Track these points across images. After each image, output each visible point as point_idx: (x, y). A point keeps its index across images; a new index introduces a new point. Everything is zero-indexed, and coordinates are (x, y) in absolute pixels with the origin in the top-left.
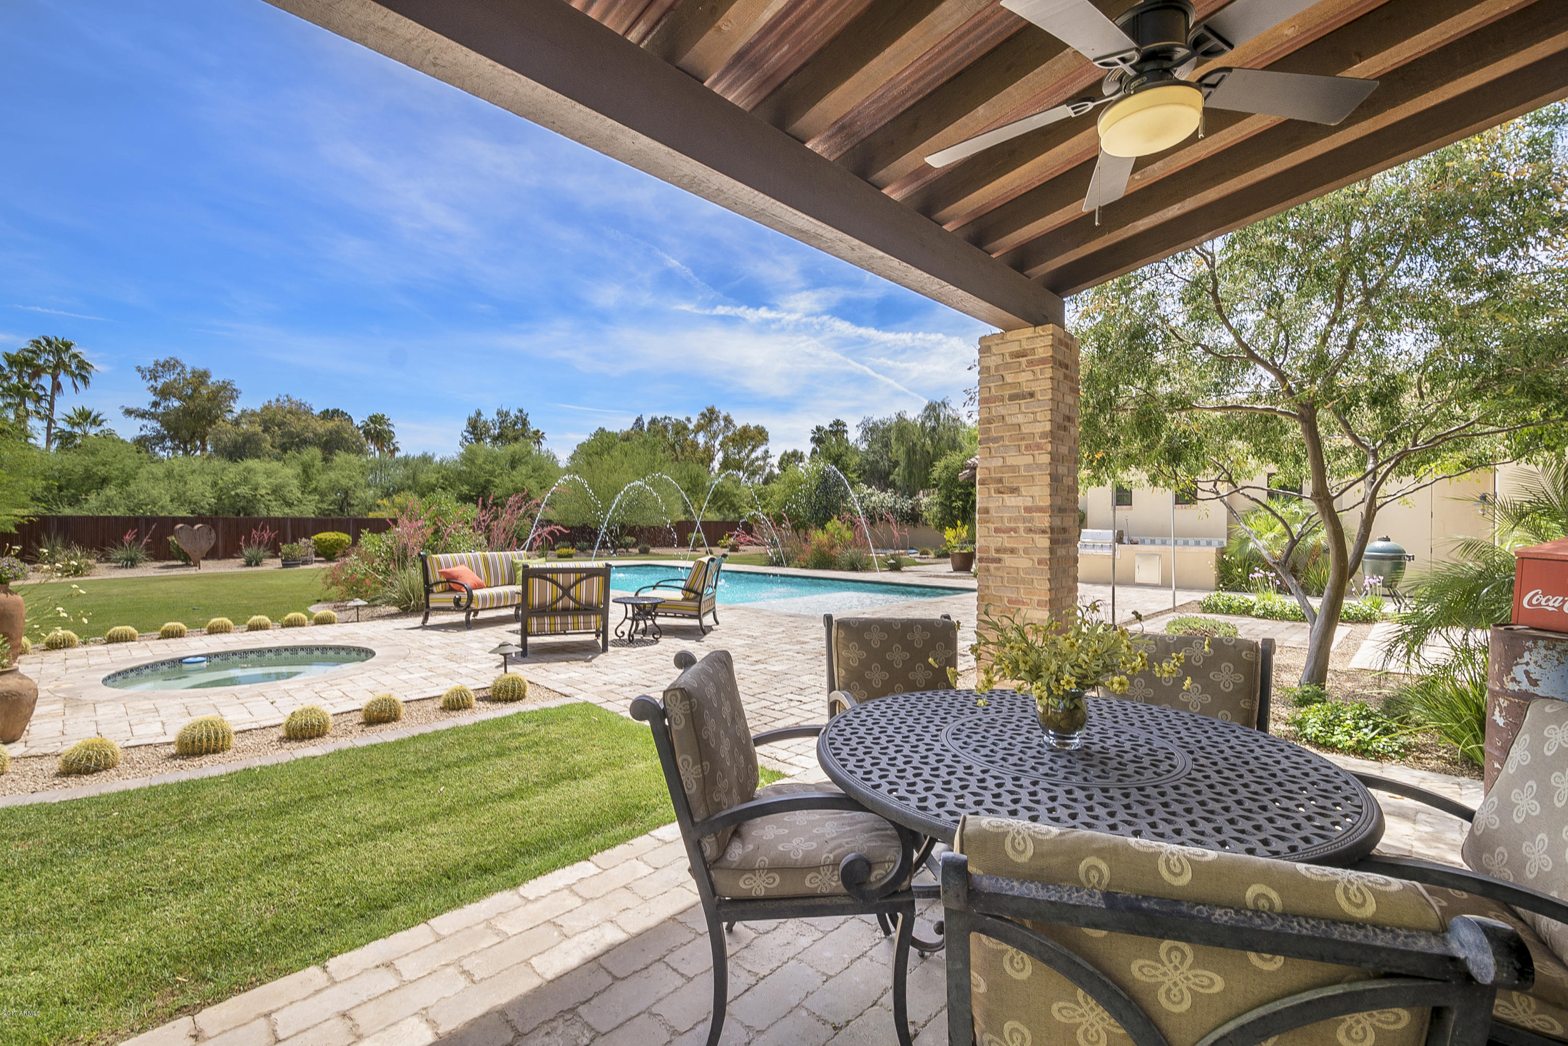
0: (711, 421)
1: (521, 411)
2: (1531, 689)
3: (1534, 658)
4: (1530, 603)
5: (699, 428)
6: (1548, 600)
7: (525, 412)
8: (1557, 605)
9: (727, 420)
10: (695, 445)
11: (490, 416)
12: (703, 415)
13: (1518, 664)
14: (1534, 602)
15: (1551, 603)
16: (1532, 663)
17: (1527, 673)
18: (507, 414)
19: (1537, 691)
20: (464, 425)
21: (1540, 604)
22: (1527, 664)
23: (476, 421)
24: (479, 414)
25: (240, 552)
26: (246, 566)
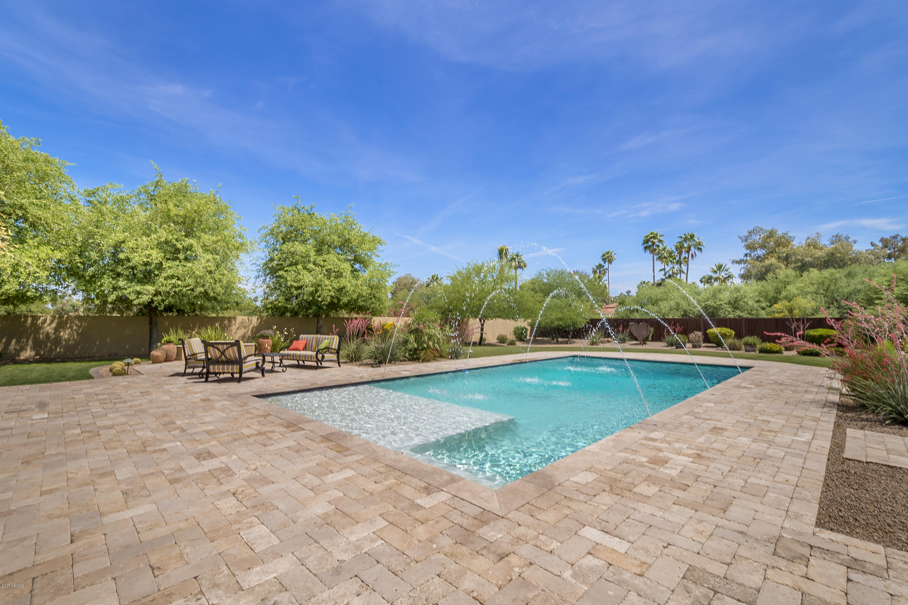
25: (664, 338)
26: (668, 346)
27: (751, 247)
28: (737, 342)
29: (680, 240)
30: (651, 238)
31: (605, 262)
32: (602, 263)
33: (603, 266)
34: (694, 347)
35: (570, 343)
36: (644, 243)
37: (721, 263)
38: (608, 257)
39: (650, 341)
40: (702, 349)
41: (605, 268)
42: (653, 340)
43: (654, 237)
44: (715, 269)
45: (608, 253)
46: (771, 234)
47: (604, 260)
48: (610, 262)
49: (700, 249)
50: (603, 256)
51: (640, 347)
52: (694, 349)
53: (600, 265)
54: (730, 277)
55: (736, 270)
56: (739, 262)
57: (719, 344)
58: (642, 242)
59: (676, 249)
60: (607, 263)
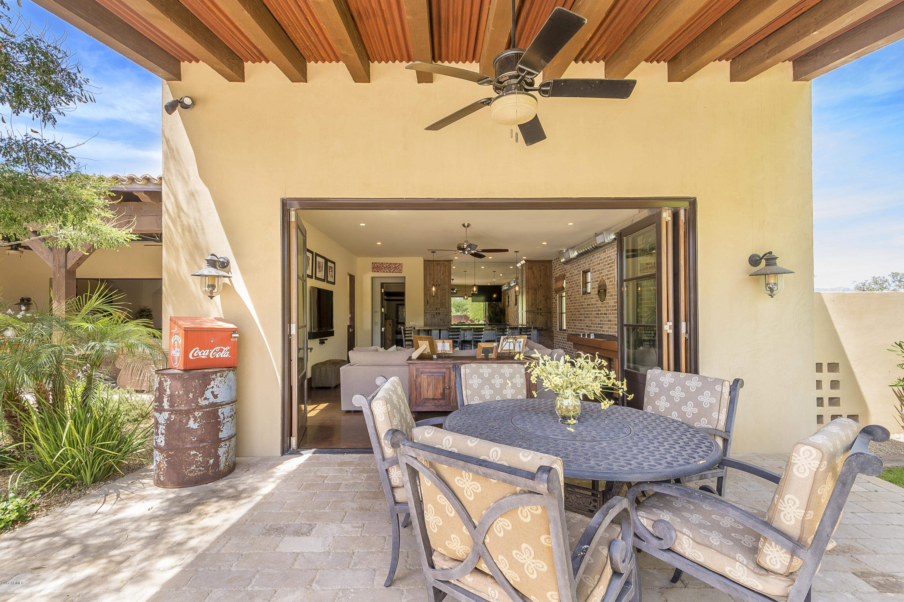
2: (215, 401)
3: (216, 384)
4: (193, 356)
6: (202, 353)
8: (207, 354)
13: (208, 389)
14: (195, 355)
15: (204, 354)
16: (215, 386)
17: (212, 392)
19: (218, 400)
21: (198, 356)
22: (213, 387)
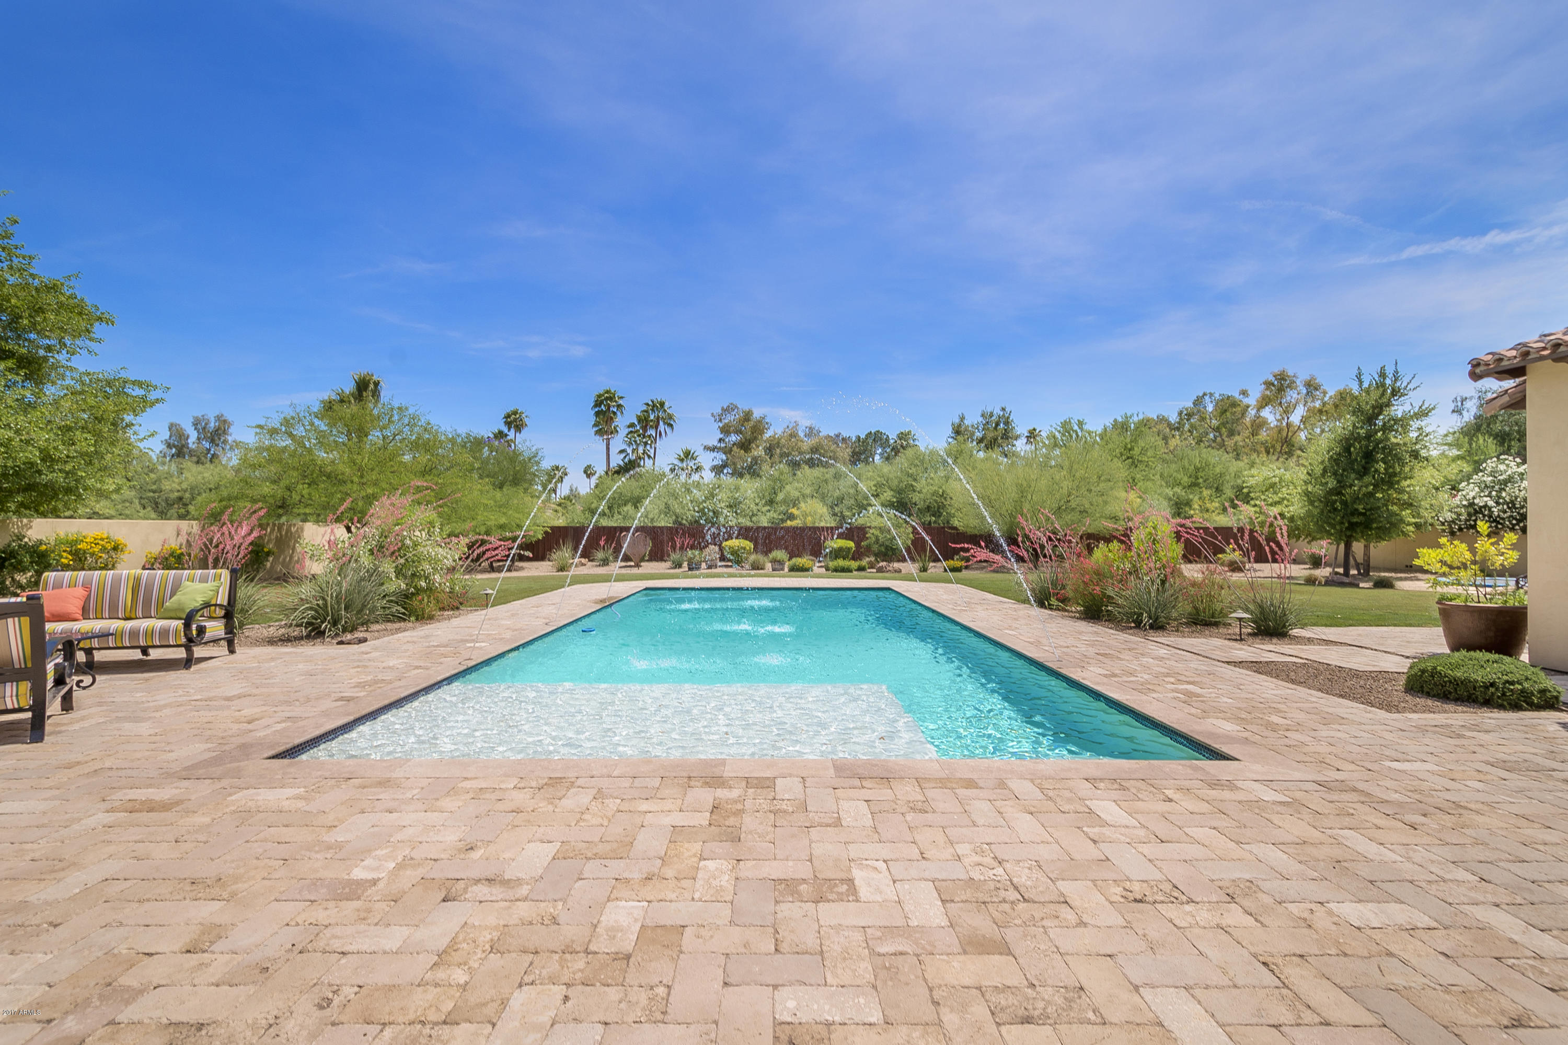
0: (1281, 390)
1: (1003, 409)
5: (1265, 402)
7: (1008, 410)
9: (1312, 387)
10: (1258, 424)
11: (973, 419)
12: (1268, 384)
18: (991, 415)
20: (949, 431)
23: (960, 425)
24: (962, 419)
25: (669, 555)
26: (675, 568)
27: (725, 430)
28: (760, 558)
29: (645, 408)
30: (607, 399)
31: (509, 430)
32: (505, 430)
33: (506, 435)
34: (710, 567)
35: (515, 570)
36: (596, 406)
37: (689, 448)
38: (515, 420)
39: (648, 561)
40: (719, 570)
41: (509, 438)
42: (650, 560)
43: (611, 399)
44: (682, 456)
45: (515, 413)
46: (747, 416)
47: (509, 424)
48: (519, 428)
49: (671, 426)
50: (505, 417)
51: (635, 571)
52: (710, 571)
53: (501, 433)
54: (698, 469)
55: (708, 460)
56: (713, 449)
57: (739, 562)
58: (593, 404)
59: (639, 422)
60: (513, 430)
